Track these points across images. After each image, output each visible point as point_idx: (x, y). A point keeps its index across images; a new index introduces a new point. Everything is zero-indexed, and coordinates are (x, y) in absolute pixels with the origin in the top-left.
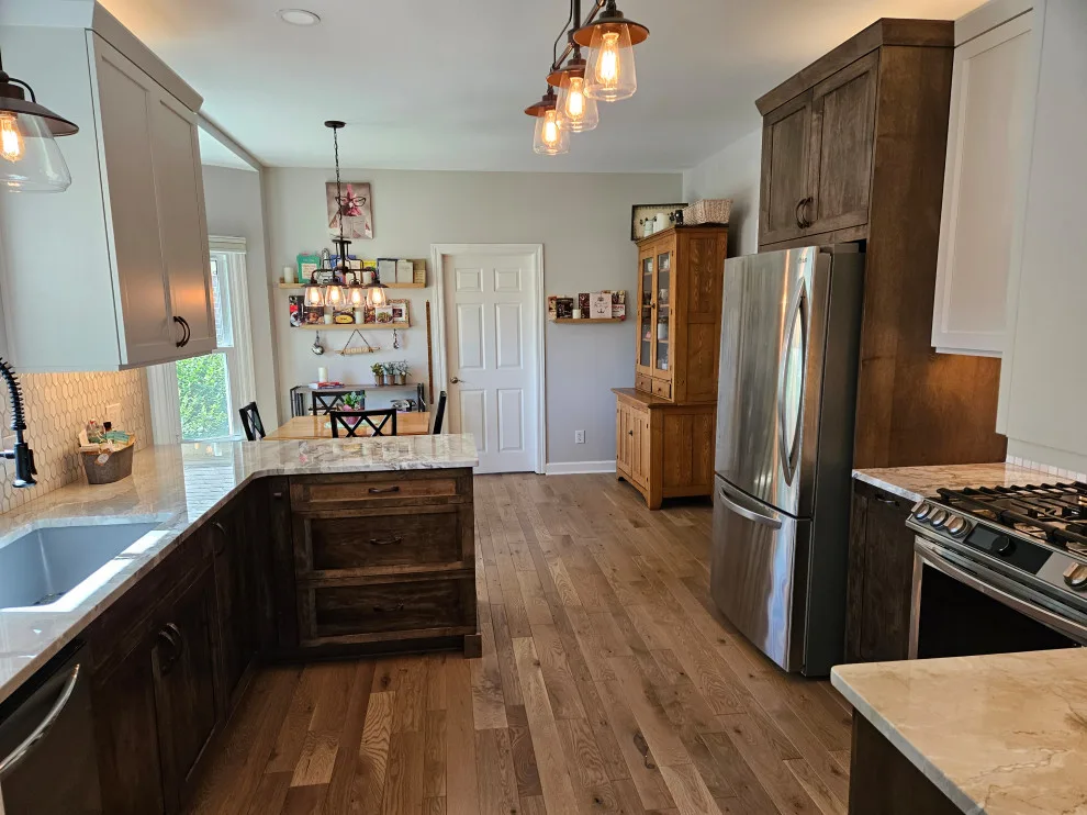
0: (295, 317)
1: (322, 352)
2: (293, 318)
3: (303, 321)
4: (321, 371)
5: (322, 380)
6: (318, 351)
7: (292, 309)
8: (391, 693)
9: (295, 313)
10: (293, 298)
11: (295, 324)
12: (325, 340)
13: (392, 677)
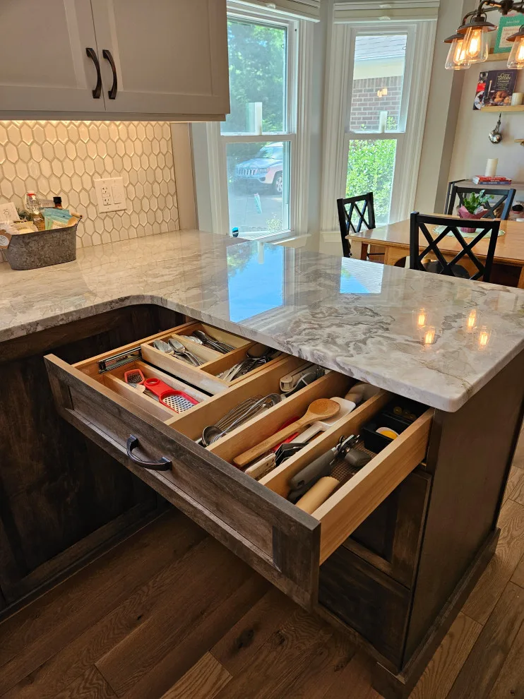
0: (481, 97)
1: (499, 140)
2: (477, 100)
3: (486, 102)
4: (490, 163)
5: (487, 174)
6: (495, 139)
7: (479, 88)
8: (227, 673)
9: (481, 93)
10: (484, 74)
11: (478, 106)
12: (508, 125)
13: (259, 639)
